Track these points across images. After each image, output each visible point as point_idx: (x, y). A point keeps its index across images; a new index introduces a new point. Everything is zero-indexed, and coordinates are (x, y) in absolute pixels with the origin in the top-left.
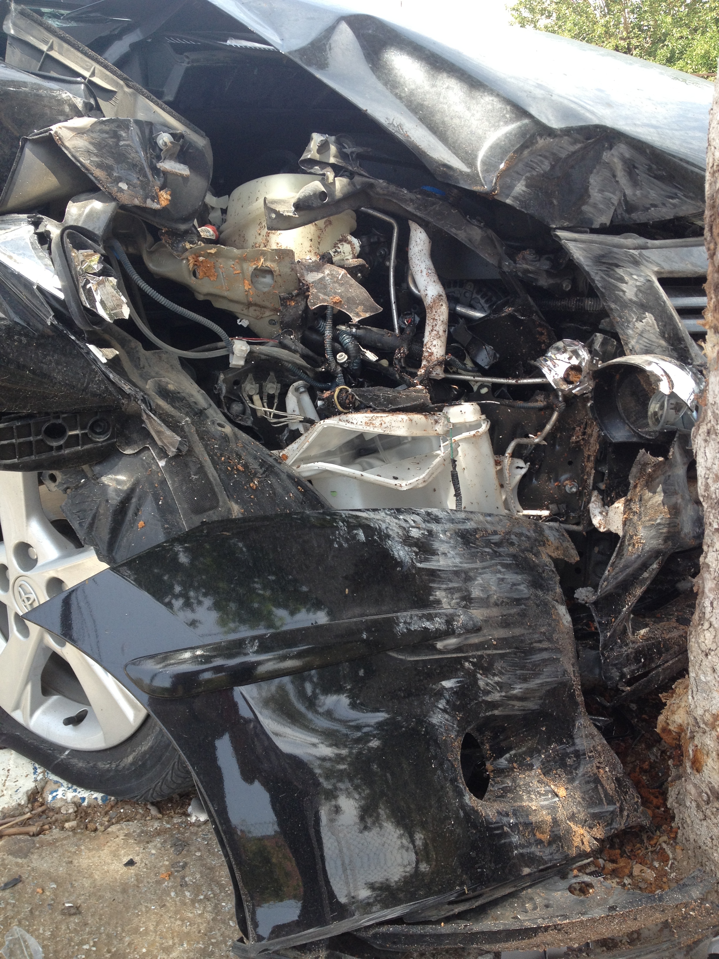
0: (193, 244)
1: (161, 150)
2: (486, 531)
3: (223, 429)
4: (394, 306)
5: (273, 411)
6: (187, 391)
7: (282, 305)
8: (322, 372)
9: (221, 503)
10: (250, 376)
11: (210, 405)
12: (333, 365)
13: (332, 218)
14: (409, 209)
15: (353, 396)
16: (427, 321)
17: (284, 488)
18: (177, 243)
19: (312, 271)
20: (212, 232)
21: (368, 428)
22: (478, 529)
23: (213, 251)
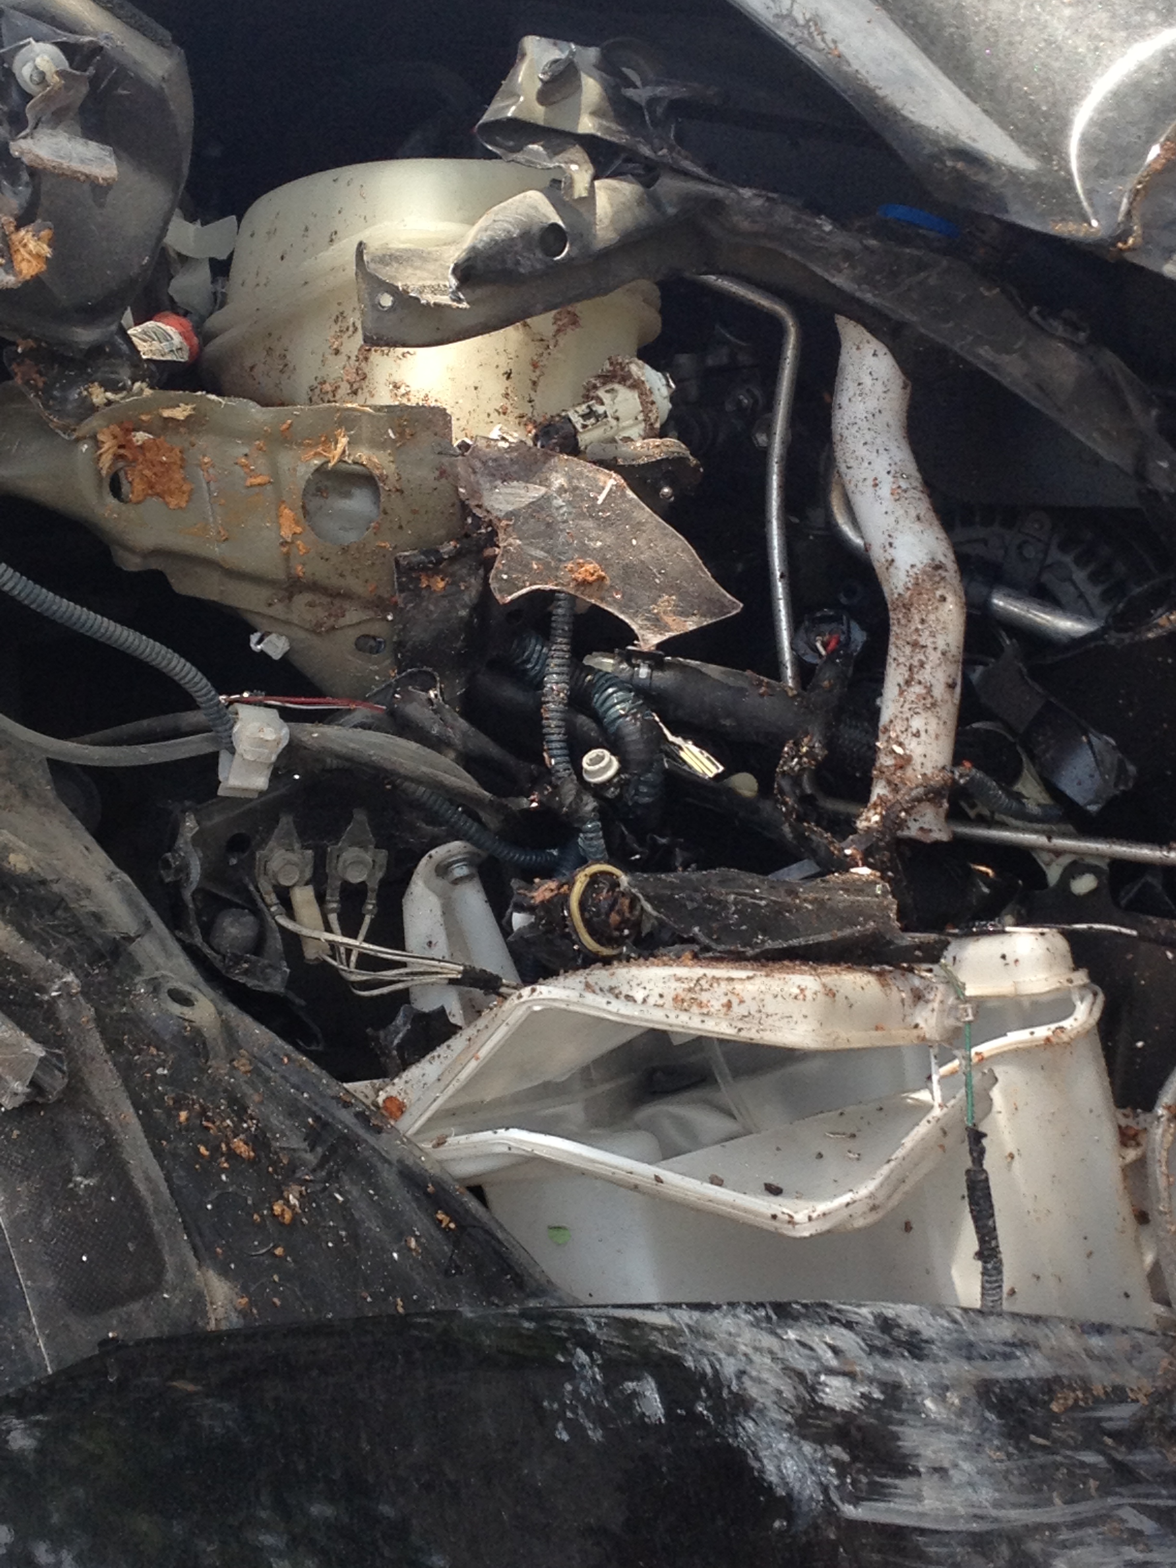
0: (116, 391)
1: (27, 97)
2: (1087, 1389)
3: (187, 1012)
4: (780, 589)
5: (358, 943)
6: (72, 874)
7: (402, 588)
8: (529, 811)
9: (170, 1276)
10: (286, 821)
11: (147, 925)
12: (569, 791)
13: (579, 308)
14: (839, 280)
15: (634, 900)
16: (893, 652)
17: (389, 1218)
18: (63, 388)
19: (506, 478)
20: (177, 339)
21: (684, 1018)
22: (1057, 1379)
23: (180, 413)
